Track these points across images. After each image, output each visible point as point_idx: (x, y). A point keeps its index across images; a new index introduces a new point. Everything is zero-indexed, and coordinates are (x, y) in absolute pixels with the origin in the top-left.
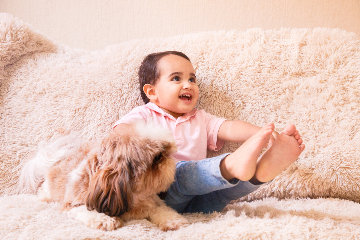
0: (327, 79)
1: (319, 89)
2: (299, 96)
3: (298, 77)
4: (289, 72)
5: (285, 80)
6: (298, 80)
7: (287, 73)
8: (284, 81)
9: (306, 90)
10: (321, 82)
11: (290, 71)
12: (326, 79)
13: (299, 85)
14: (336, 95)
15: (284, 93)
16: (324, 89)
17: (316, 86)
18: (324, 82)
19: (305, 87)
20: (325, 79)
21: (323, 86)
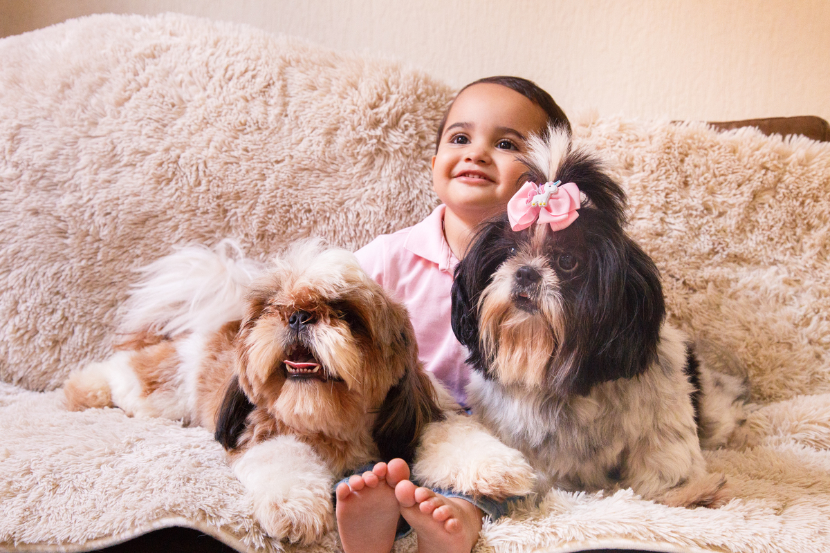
0: (801, 279)
1: (781, 296)
2: (734, 302)
3: (738, 264)
4: (721, 251)
5: (711, 264)
6: (737, 269)
7: (717, 252)
8: (707, 266)
9: (752, 293)
10: (787, 282)
11: (724, 250)
12: (798, 278)
13: (737, 281)
14: (816, 318)
15: (703, 291)
16: (791, 299)
17: (775, 289)
18: (795, 283)
19: (750, 286)
20: (795, 278)
21: (791, 291)
